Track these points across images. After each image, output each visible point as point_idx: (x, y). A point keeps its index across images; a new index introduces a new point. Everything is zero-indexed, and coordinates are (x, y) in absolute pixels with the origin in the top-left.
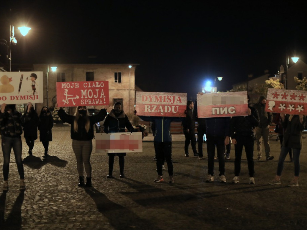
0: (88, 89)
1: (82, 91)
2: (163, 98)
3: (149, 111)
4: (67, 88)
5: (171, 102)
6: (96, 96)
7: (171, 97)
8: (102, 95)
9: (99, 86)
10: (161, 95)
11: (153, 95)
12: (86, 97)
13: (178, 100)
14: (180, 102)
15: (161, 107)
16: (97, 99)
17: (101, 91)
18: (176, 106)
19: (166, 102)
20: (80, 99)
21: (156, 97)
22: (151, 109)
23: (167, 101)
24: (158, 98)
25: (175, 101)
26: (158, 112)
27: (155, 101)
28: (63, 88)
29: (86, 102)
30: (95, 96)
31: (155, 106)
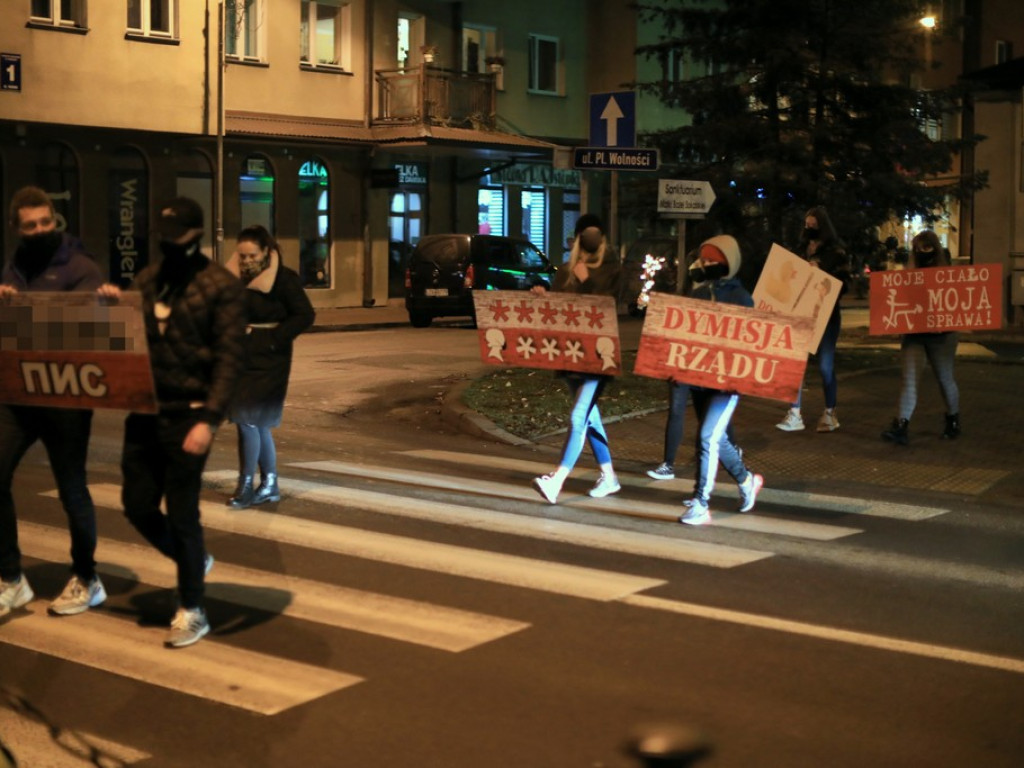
0: (946, 286)
1: (931, 292)
2: (732, 326)
3: (682, 365)
4: (894, 287)
5: (755, 344)
6: (967, 305)
7: (759, 325)
8: (982, 300)
9: (976, 279)
10: (729, 315)
11: (703, 311)
12: (940, 309)
13: (783, 338)
14: (789, 345)
15: (720, 356)
16: (969, 312)
17: (981, 289)
18: (770, 358)
19: (742, 341)
20: (925, 312)
21: (712, 318)
22: (689, 358)
23: (745, 339)
24: (719, 321)
25: (772, 341)
26: (709, 371)
27: (706, 334)
28: (884, 285)
29: (939, 321)
30: (963, 304)
31: (704, 352)
